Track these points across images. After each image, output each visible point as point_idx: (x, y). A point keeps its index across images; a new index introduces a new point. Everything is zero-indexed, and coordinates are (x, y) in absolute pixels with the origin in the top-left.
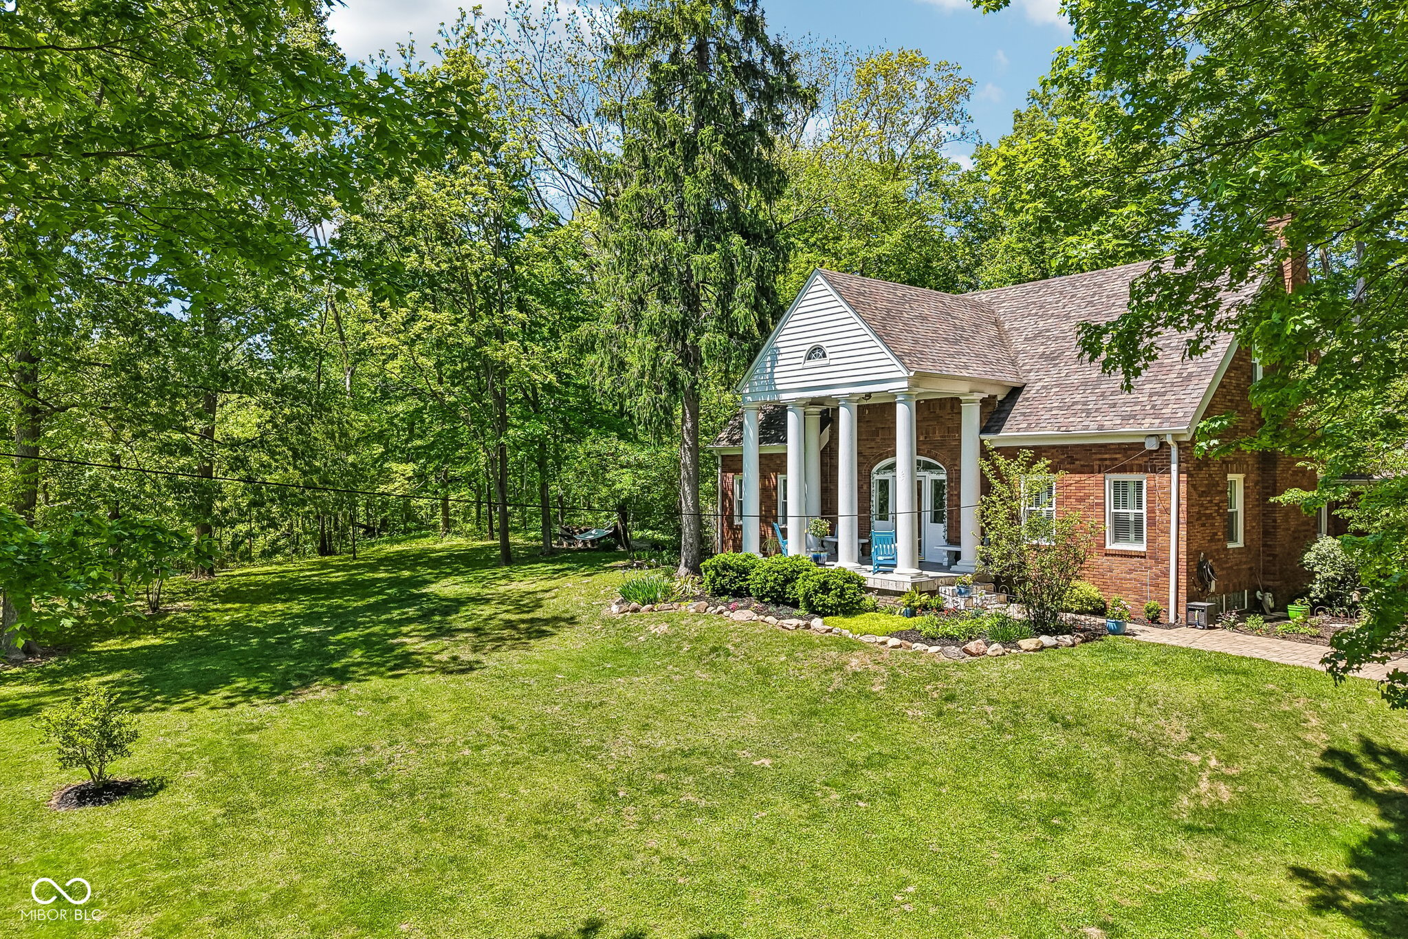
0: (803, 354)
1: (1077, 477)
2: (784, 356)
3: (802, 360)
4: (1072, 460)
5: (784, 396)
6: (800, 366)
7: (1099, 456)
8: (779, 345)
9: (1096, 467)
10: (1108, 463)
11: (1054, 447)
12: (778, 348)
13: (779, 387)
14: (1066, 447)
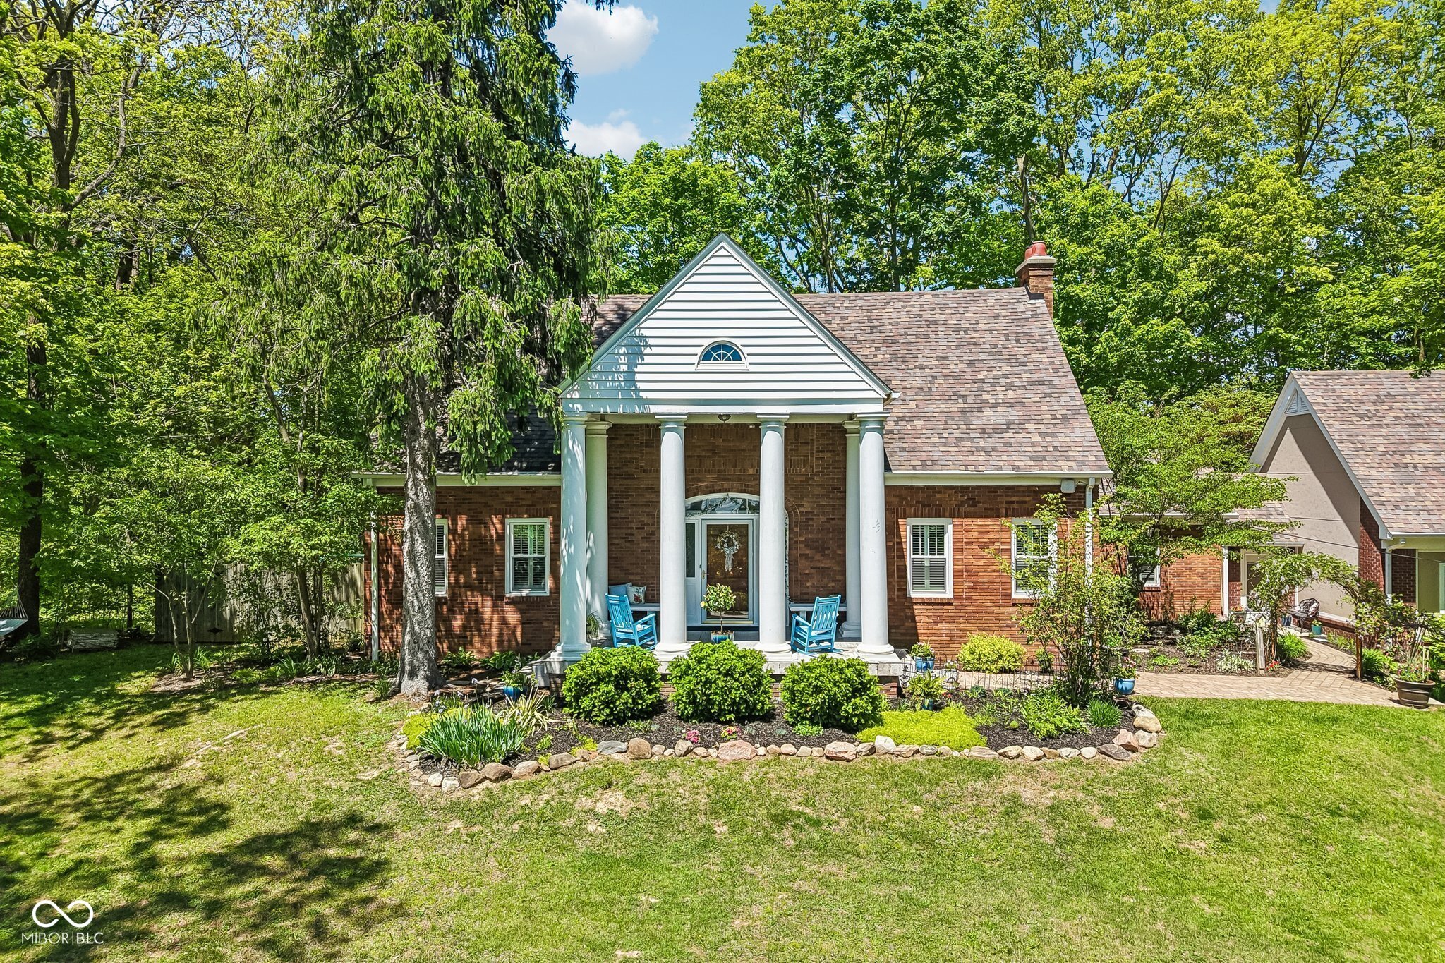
0: (699, 351)
1: (979, 521)
2: (655, 350)
3: (695, 359)
4: (974, 503)
5: (654, 409)
6: (692, 368)
7: (1005, 499)
8: (646, 333)
9: (1002, 511)
10: (1015, 506)
11: (951, 488)
12: (642, 337)
13: (643, 395)
14: (967, 488)
